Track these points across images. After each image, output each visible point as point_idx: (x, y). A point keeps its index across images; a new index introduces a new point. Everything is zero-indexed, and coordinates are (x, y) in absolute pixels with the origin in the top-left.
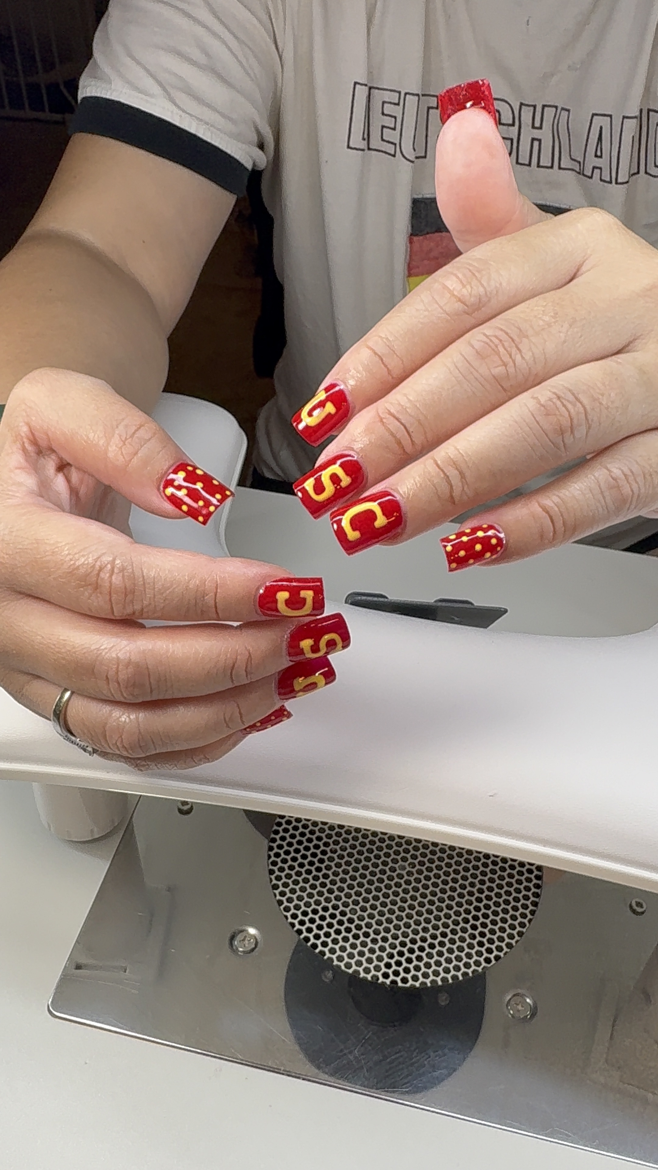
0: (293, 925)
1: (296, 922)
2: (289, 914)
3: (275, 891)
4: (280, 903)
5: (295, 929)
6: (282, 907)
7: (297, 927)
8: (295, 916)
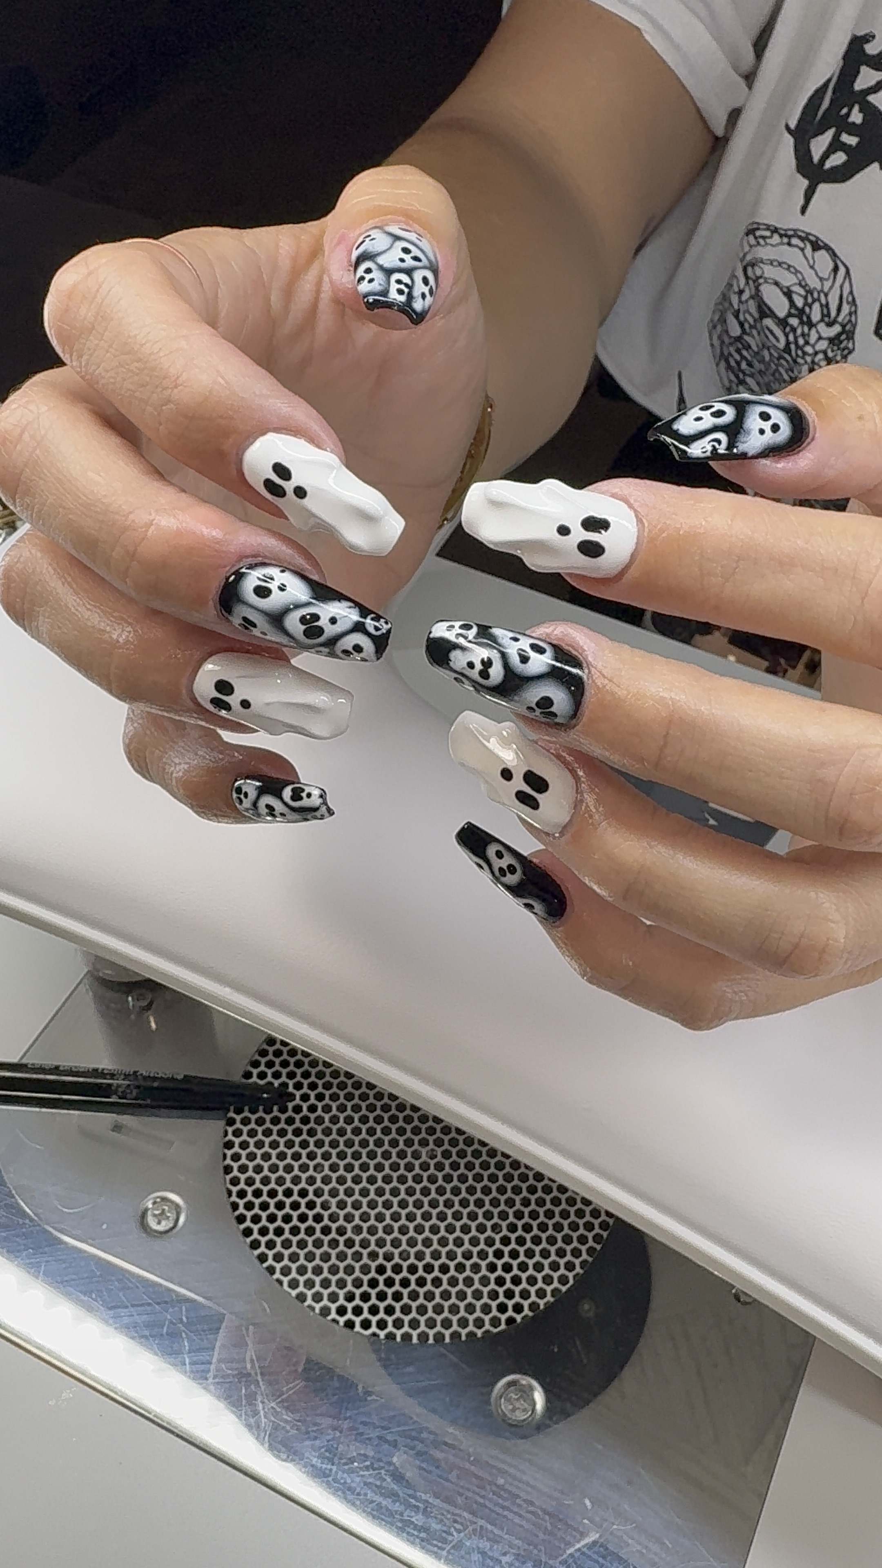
0: (235, 1206)
1: (241, 1203)
2: (235, 1189)
3: (226, 1151)
4: (228, 1170)
5: (237, 1213)
6: (228, 1177)
7: (241, 1210)
8: (242, 1194)
